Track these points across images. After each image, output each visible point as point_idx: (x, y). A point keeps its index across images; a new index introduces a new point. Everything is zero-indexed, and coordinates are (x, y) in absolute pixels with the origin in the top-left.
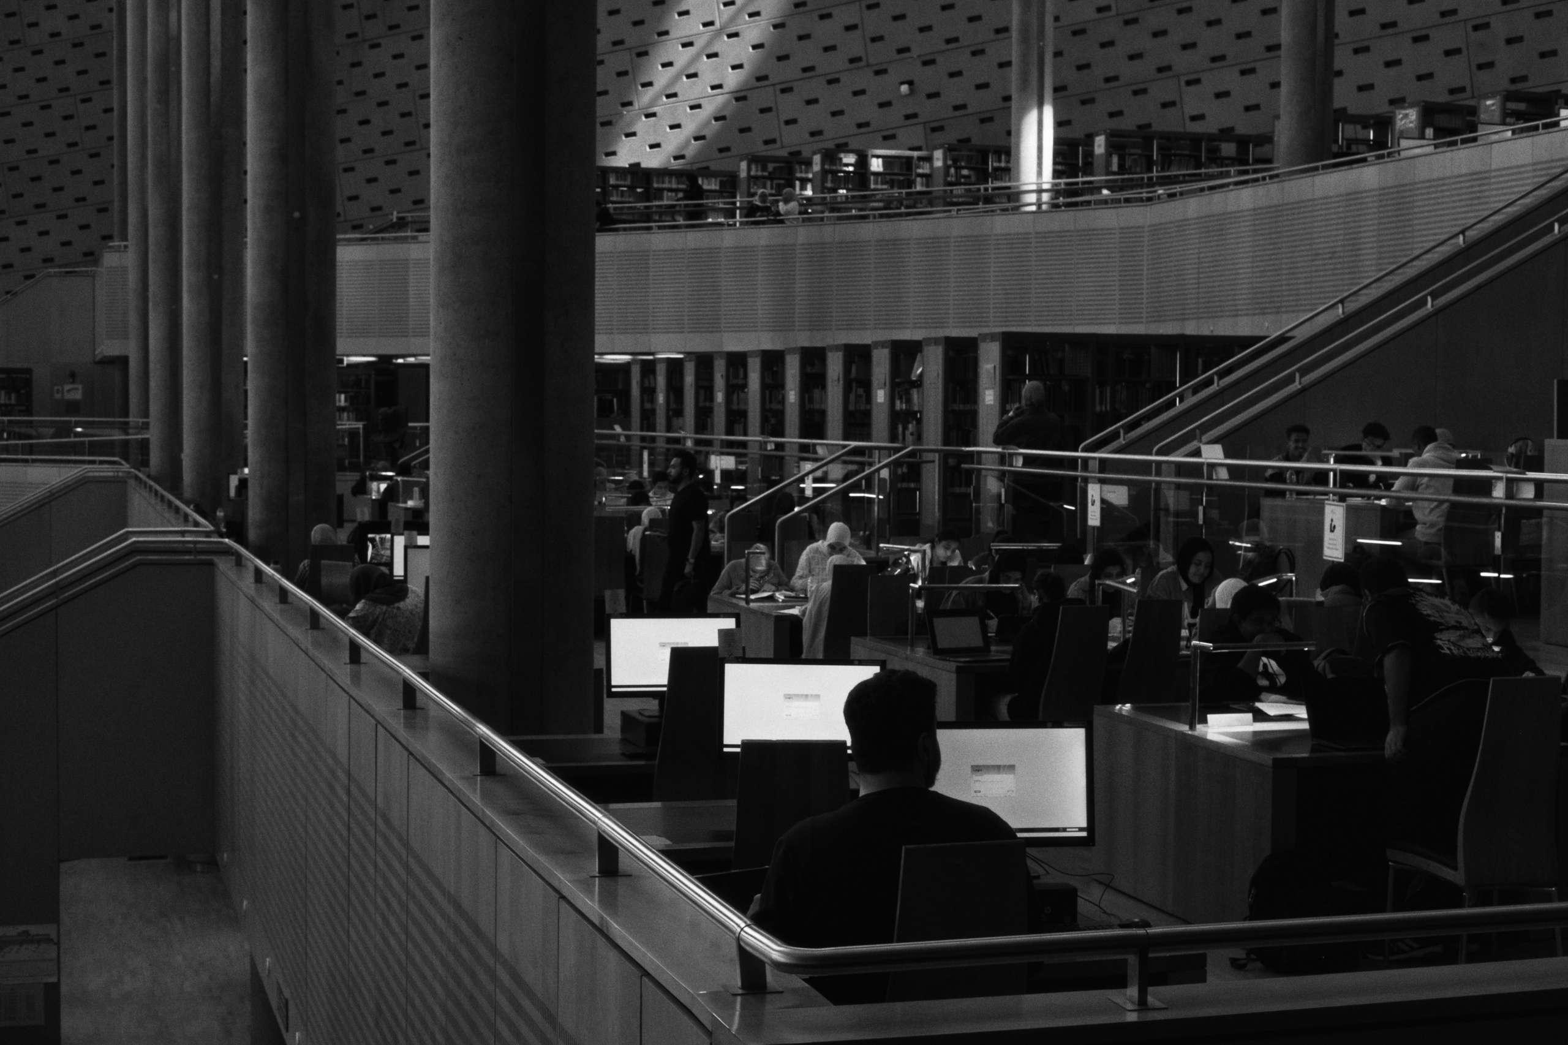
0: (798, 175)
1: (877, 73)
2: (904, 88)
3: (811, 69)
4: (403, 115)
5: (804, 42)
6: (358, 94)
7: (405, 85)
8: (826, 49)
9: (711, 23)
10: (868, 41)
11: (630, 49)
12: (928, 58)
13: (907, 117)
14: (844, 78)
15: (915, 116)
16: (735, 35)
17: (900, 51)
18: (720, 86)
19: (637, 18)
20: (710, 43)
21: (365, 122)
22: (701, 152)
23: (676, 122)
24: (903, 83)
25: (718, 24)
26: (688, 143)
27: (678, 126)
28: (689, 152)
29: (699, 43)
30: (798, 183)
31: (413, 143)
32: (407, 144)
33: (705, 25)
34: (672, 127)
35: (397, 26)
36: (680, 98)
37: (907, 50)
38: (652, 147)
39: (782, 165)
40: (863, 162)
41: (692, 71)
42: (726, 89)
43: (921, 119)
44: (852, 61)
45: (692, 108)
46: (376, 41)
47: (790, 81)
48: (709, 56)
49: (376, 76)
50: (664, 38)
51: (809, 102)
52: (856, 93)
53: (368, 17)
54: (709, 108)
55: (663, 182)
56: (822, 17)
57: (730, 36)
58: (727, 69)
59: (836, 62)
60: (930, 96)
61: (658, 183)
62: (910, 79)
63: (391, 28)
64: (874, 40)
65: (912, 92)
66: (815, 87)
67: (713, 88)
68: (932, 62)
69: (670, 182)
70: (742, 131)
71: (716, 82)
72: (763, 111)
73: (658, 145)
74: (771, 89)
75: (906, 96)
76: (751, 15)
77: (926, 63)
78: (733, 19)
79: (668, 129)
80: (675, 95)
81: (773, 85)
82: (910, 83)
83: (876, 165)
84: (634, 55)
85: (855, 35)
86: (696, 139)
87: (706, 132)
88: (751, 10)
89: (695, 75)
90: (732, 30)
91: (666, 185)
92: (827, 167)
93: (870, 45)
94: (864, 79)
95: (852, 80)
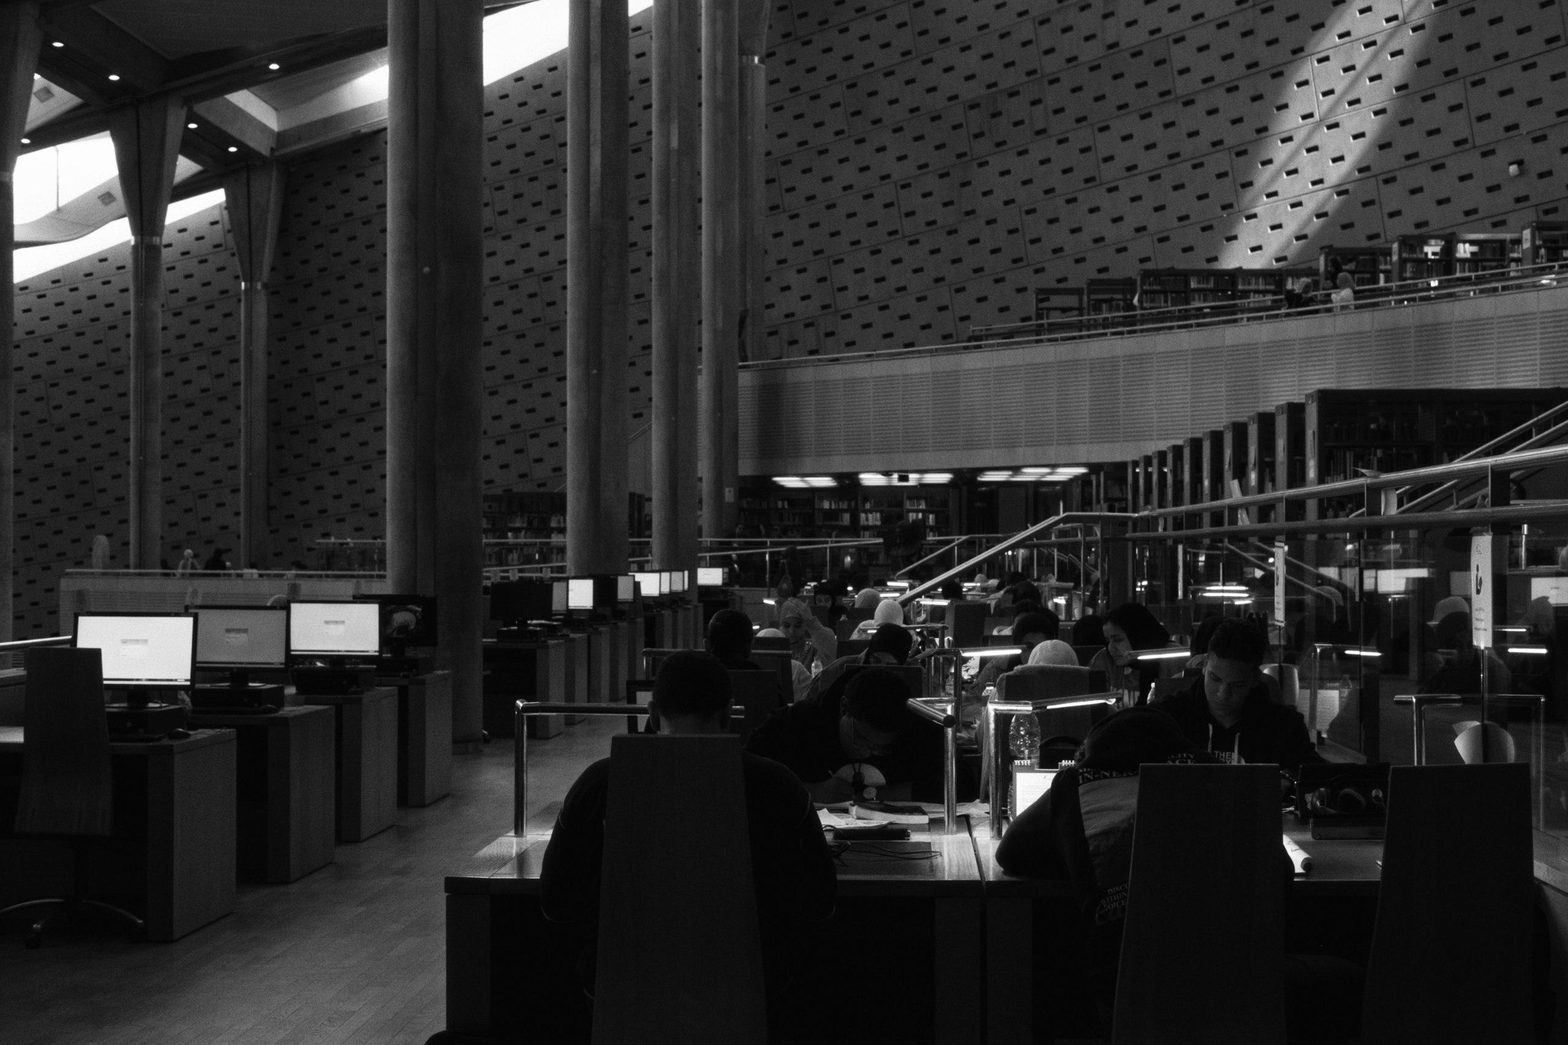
0: (1382, 267)
1: (1484, 154)
2: (1513, 169)
3: (1415, 155)
4: (1011, 232)
5: (1407, 128)
6: (968, 213)
7: (1012, 201)
8: (1430, 133)
9: (1311, 115)
10: (1474, 121)
11: (1229, 149)
12: (1538, 133)
13: (1518, 200)
14: (1449, 163)
15: (1526, 198)
16: (1336, 125)
17: (1508, 129)
18: (1321, 181)
19: (1236, 116)
20: (1309, 136)
21: (974, 241)
22: (1302, 252)
23: (1277, 222)
24: (1511, 164)
25: (1317, 116)
26: (1289, 243)
27: (1279, 226)
28: (1290, 253)
29: (1298, 137)
30: (1382, 276)
31: (1020, 260)
32: (1015, 261)
33: (1304, 117)
34: (1273, 228)
35: (1004, 143)
36: (1281, 196)
37: (1515, 127)
38: (1253, 249)
39: (1367, 257)
40: (1449, 250)
41: (1291, 167)
42: (1327, 184)
43: (1533, 201)
44: (1457, 143)
45: (1293, 206)
46: (984, 160)
47: (1392, 171)
48: (1309, 150)
49: (985, 194)
50: (1264, 134)
51: (1413, 192)
52: (1462, 179)
53: (976, 136)
54: (1310, 205)
55: (1249, 284)
56: (1425, 99)
57: (1329, 127)
58: (1327, 161)
59: (1441, 146)
60: (1541, 176)
61: (1244, 284)
62: (1520, 158)
63: (998, 145)
64: (1480, 119)
65: (1522, 173)
66: (1420, 175)
67: (1314, 183)
68: (1543, 138)
69: (1257, 283)
70: (1345, 227)
71: (1316, 178)
72: (1365, 204)
73: (1259, 248)
74: (1373, 180)
75: (1516, 177)
76: (1351, 103)
77: (1536, 140)
78: (1331, 110)
79: (1269, 230)
80: (1275, 194)
81: (1376, 176)
82: (1520, 163)
83: (1464, 250)
84: (1233, 155)
85: (1461, 114)
86: (1298, 238)
87: (1308, 231)
88: (1351, 97)
89: (1295, 171)
90: (1332, 121)
91: (1253, 287)
92: (1405, 255)
93: (1476, 125)
94: (1470, 162)
95: (1458, 164)
